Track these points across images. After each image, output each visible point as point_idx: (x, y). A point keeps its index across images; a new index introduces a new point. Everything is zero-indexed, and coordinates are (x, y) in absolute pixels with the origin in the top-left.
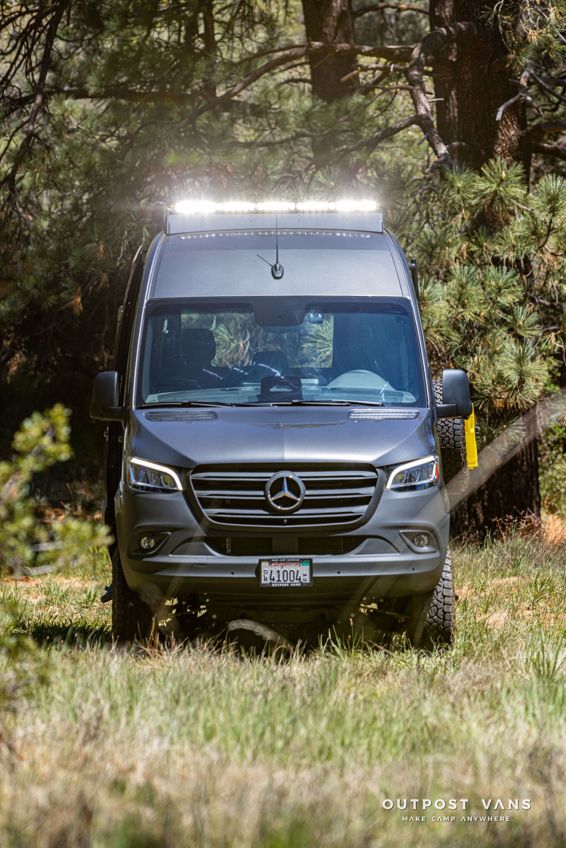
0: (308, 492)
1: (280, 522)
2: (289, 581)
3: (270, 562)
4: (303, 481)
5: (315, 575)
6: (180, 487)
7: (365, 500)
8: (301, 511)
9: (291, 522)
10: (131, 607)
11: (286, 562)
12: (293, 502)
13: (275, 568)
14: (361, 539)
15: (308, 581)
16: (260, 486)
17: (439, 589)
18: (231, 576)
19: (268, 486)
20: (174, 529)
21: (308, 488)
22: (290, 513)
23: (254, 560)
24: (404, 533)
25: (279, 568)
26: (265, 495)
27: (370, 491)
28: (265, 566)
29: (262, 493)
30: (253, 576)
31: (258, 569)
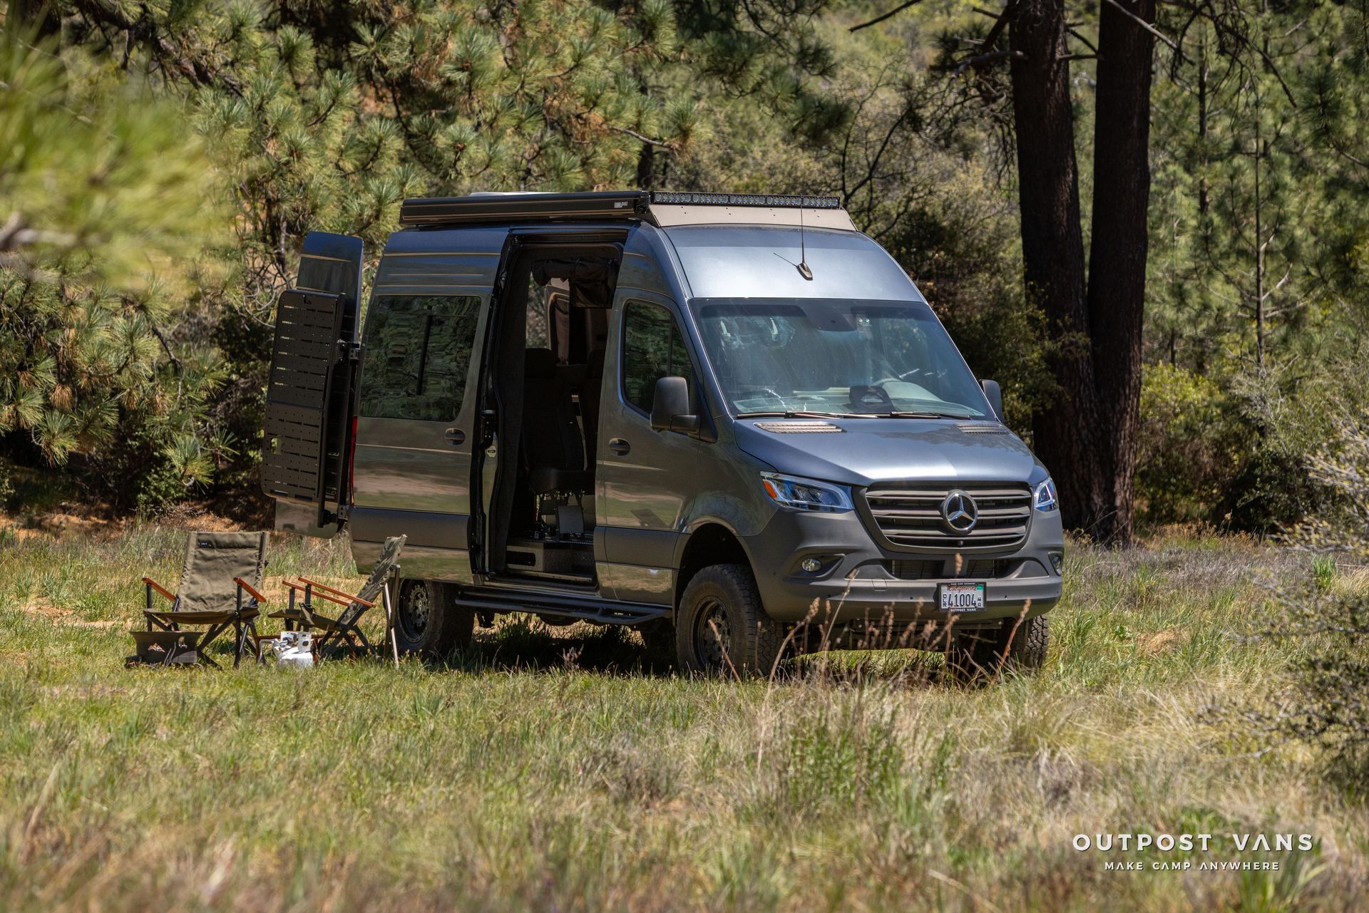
0: (980, 512)
1: (956, 543)
2: (965, 606)
3: (949, 585)
4: (977, 501)
5: (988, 599)
6: (849, 506)
7: (1023, 520)
8: (974, 532)
9: (968, 543)
11: (964, 586)
12: (969, 522)
13: (953, 592)
14: (1020, 561)
15: (982, 606)
16: (936, 505)
18: (908, 600)
19: (945, 506)
20: (848, 551)
21: (980, 508)
22: (966, 534)
23: (931, 583)
25: (956, 592)
27: (1024, 510)
28: (944, 590)
29: (937, 513)
30: (934, 601)
31: (937, 594)
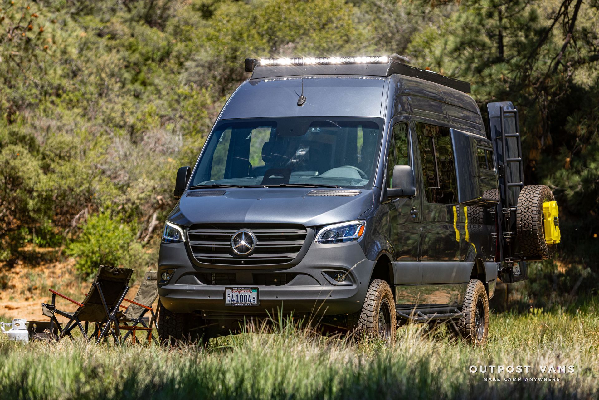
0: (258, 243)
1: (239, 262)
2: (243, 302)
3: (232, 289)
4: (256, 236)
5: (260, 299)
6: (184, 239)
7: (297, 249)
8: (253, 256)
9: (246, 262)
10: (168, 320)
11: (242, 289)
12: (248, 249)
13: (235, 294)
14: (294, 275)
15: (256, 303)
16: (228, 238)
17: (364, 311)
18: (208, 298)
19: (233, 238)
20: (177, 267)
21: (258, 240)
22: (246, 257)
23: (221, 288)
24: (324, 272)
25: (237, 293)
26: (230, 245)
27: (300, 243)
28: (229, 292)
29: (229, 243)
30: (222, 298)
31: (224, 294)
